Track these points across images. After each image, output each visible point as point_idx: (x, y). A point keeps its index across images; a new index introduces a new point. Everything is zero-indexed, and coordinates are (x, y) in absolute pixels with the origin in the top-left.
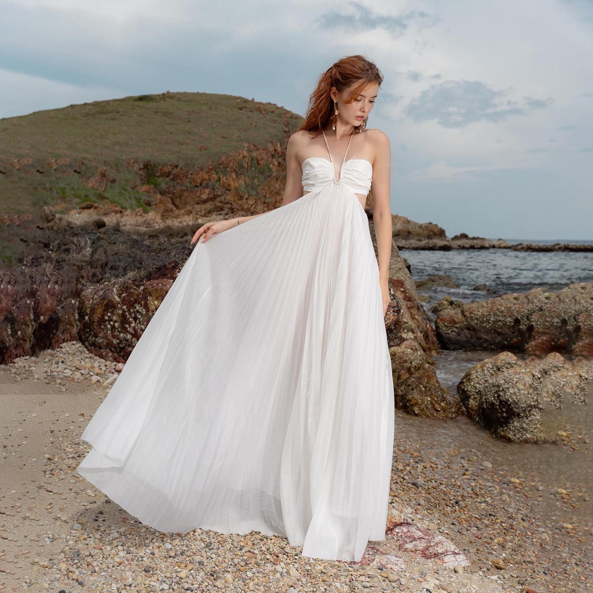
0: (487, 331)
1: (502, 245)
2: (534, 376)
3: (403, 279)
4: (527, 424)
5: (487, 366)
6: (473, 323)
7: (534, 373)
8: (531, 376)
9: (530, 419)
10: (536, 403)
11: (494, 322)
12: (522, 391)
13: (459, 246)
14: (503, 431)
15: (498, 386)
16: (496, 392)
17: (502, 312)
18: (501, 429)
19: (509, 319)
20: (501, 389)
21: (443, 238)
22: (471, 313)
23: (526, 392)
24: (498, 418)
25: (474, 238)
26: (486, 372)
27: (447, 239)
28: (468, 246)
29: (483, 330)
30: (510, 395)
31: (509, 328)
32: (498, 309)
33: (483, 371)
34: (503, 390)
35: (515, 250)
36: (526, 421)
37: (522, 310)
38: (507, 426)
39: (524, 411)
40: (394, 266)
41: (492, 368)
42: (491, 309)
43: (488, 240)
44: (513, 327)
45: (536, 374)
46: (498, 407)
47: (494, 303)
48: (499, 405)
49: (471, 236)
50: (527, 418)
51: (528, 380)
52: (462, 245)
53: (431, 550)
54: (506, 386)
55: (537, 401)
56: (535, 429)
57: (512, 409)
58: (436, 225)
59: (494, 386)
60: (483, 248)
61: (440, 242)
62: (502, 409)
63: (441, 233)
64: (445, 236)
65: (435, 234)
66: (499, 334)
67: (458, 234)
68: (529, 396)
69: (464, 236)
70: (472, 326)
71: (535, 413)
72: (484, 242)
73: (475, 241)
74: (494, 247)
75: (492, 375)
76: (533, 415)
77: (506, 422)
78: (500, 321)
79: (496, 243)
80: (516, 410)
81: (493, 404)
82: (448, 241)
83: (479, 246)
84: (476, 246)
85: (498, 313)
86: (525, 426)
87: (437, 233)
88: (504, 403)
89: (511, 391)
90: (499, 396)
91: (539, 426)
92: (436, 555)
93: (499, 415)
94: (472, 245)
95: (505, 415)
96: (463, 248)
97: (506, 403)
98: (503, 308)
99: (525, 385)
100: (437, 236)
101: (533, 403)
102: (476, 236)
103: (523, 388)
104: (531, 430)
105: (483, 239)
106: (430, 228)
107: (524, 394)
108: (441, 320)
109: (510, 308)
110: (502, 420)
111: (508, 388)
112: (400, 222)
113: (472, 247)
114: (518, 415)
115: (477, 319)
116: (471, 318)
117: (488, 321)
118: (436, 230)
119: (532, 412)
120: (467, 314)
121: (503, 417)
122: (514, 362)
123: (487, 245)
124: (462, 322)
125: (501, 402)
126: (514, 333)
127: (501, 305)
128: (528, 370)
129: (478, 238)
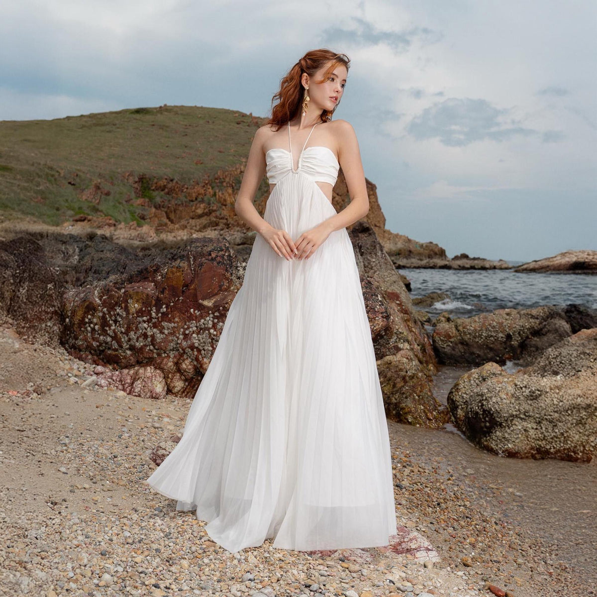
0: (480, 347)
1: (503, 266)
2: (516, 385)
3: (398, 292)
4: (509, 434)
5: (474, 376)
6: (467, 338)
7: (517, 382)
8: (513, 385)
9: (512, 428)
10: (518, 413)
11: (486, 337)
12: (505, 401)
13: (460, 266)
14: (486, 441)
15: (482, 395)
16: (480, 401)
17: (494, 327)
18: (485, 438)
19: (501, 335)
20: (484, 398)
21: (444, 258)
22: (464, 328)
23: (508, 402)
24: (482, 428)
25: (474, 259)
26: (472, 382)
27: (447, 259)
28: (468, 266)
29: (475, 345)
30: (492, 404)
31: (501, 344)
32: (490, 325)
33: (470, 380)
34: (486, 399)
35: (516, 271)
36: (508, 431)
37: (514, 326)
38: (489, 436)
39: (506, 421)
40: (388, 279)
41: (478, 379)
42: (484, 324)
43: (489, 261)
44: (505, 343)
45: (519, 383)
46: (481, 416)
47: (486, 318)
48: (483, 415)
49: (471, 256)
50: (509, 428)
51: (511, 389)
52: (462, 265)
53: (404, 545)
54: (489, 395)
55: (519, 410)
56: (516, 439)
57: (494, 419)
58: (437, 245)
59: (478, 395)
60: (483, 268)
61: (440, 262)
62: (485, 419)
63: (442, 253)
64: (446, 256)
65: (436, 254)
66: (491, 349)
67: (459, 255)
68: (511, 405)
69: (465, 256)
70: (466, 341)
71: (517, 423)
72: (485, 263)
73: (476, 262)
74: (495, 268)
75: (478, 385)
76: (515, 425)
77: (489, 432)
78: (491, 336)
79: (497, 264)
80: (498, 420)
81: (477, 413)
82: (448, 261)
83: (480, 267)
84: (476, 267)
85: (490, 328)
86: (507, 435)
87: (438, 253)
88: (487, 413)
89: (494, 400)
90: (482, 405)
91: (520, 436)
92: (408, 551)
93: (483, 425)
94: (473, 265)
95: (488, 424)
96: (463, 268)
97: (489, 412)
98: (495, 324)
99: (507, 394)
100: (438, 256)
101: (514, 413)
102: (476, 256)
103: (505, 397)
104: (513, 440)
105: (484, 260)
106: (431, 248)
107: (506, 403)
108: (437, 334)
109: (502, 323)
110: (485, 429)
111: (491, 397)
112: (401, 241)
113: (473, 268)
114: (501, 424)
115: (470, 334)
116: (464, 333)
117: (480, 336)
118: (436, 250)
119: (514, 422)
120: (460, 328)
121: (486, 427)
122: (499, 372)
123: (487, 266)
124: (456, 336)
125: (484, 411)
126: (505, 349)
127: (493, 320)
128: (510, 379)
129: (478, 259)
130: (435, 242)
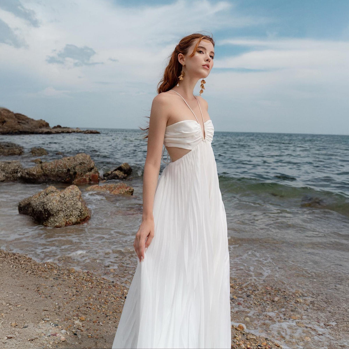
0: (54, 176)
1: (79, 131)
2: (61, 196)
4: (57, 219)
5: (42, 193)
6: (46, 173)
7: (61, 195)
8: (60, 197)
9: (58, 216)
10: (61, 209)
11: (57, 171)
12: (55, 204)
13: (56, 132)
14: (46, 223)
15: (44, 203)
16: (43, 206)
17: (61, 166)
18: (45, 222)
19: (65, 170)
20: (45, 204)
21: (48, 127)
22: (46, 167)
23: (57, 204)
24: (43, 218)
25: (64, 128)
26: (41, 196)
27: (50, 128)
28: (60, 131)
29: (51, 176)
30: (49, 206)
31: (65, 174)
32: (59, 165)
33: (40, 196)
34: (46, 204)
35: (84, 133)
36: (57, 217)
37: (71, 165)
38: (47, 221)
39: (56, 213)
41: (44, 194)
42: (56, 165)
43: (72, 128)
44: (67, 173)
45: (62, 195)
46: (43, 212)
47: (58, 162)
48: (44, 212)
49: (62, 126)
50: (57, 216)
51: (58, 198)
52: (57, 131)
54: (47, 202)
55: (62, 207)
56: (60, 220)
57: (50, 213)
58: (44, 121)
59: (42, 203)
60: (68, 132)
61: (45, 130)
62: (45, 213)
63: (47, 125)
64: (49, 126)
65: (44, 126)
66: (60, 177)
67: (56, 125)
68: (58, 206)
69: (59, 127)
70: (46, 174)
71: (61, 213)
72: (69, 129)
73: (65, 129)
74: (74, 132)
75: (44, 197)
76: (60, 214)
77: (47, 219)
78: (60, 170)
79: (75, 130)
80: (52, 213)
81: (41, 211)
82: (51, 129)
83: (66, 132)
84: (65, 132)
85: (59, 167)
86: (56, 220)
87: (45, 125)
88: (46, 210)
89: (50, 204)
90: (44, 207)
91: (62, 219)
93: (44, 216)
94: (63, 131)
95: (47, 216)
96: (58, 133)
97: (47, 210)
98: (62, 164)
99: (56, 201)
100: (44, 127)
101: (60, 209)
102: (65, 126)
103: (55, 202)
104: (59, 221)
105: (69, 128)
106: (41, 123)
107: (56, 205)
109: (65, 164)
110: (45, 218)
111: (48, 203)
113: (63, 132)
114: (53, 215)
115: (49, 170)
116: (46, 170)
117: (54, 171)
118: (44, 124)
119: (59, 213)
120: (44, 168)
121: (46, 217)
122: (55, 190)
123: (70, 131)
124: (41, 172)
125: (45, 210)
126: (67, 176)
127: (61, 163)
128: (58, 194)
129: (66, 128)
130: (43, 119)
